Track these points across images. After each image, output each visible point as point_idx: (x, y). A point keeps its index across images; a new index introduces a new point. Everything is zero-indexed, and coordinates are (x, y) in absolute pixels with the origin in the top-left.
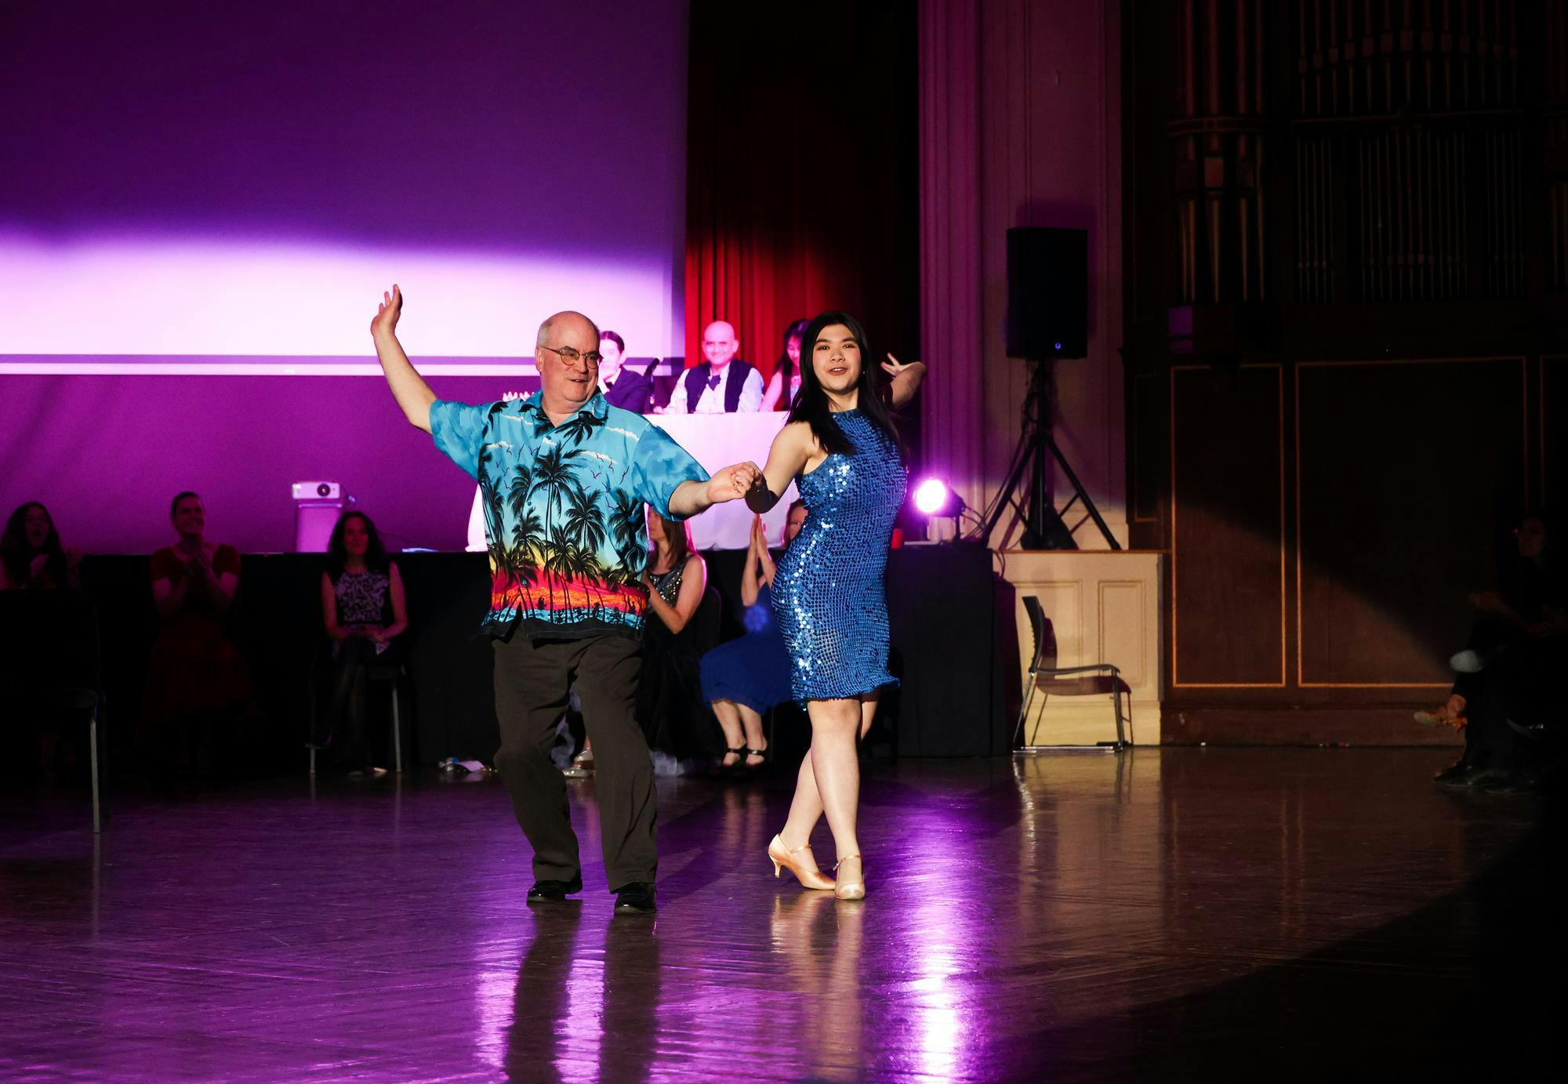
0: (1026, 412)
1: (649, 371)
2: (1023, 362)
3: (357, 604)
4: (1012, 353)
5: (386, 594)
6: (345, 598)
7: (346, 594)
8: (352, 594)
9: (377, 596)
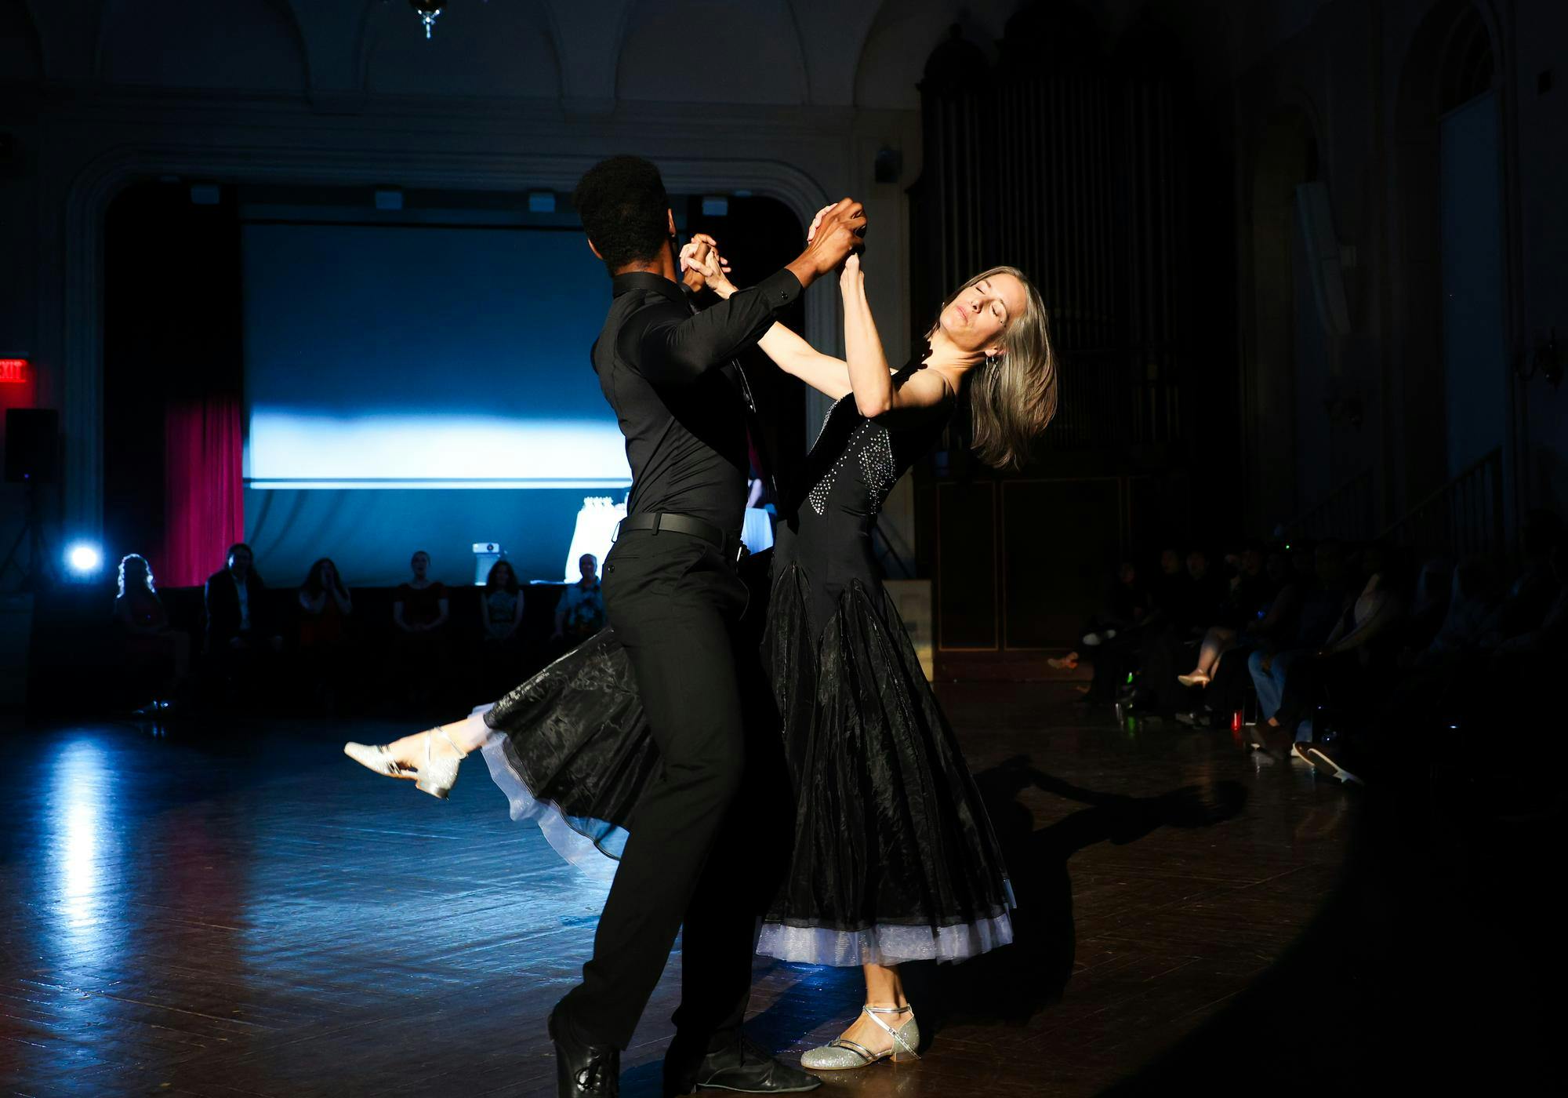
3: (499, 610)
7: (494, 606)
8: (497, 606)
9: (510, 606)
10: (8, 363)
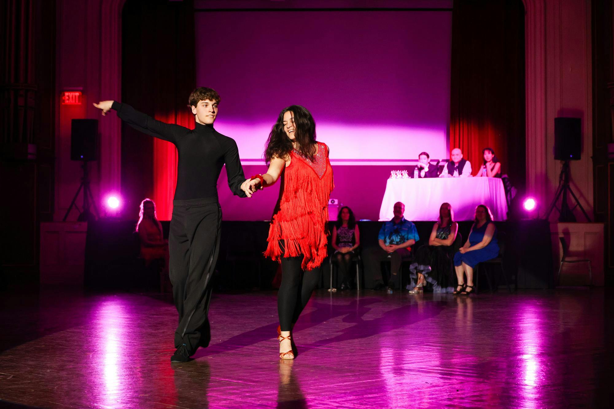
0: (561, 177)
1: (438, 164)
2: (559, 161)
3: (344, 236)
4: (556, 158)
5: (353, 234)
6: (340, 234)
7: (340, 233)
8: (342, 233)
9: (351, 234)
10: (72, 94)
